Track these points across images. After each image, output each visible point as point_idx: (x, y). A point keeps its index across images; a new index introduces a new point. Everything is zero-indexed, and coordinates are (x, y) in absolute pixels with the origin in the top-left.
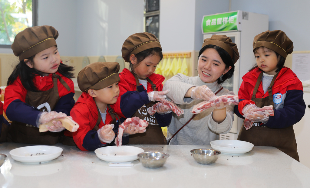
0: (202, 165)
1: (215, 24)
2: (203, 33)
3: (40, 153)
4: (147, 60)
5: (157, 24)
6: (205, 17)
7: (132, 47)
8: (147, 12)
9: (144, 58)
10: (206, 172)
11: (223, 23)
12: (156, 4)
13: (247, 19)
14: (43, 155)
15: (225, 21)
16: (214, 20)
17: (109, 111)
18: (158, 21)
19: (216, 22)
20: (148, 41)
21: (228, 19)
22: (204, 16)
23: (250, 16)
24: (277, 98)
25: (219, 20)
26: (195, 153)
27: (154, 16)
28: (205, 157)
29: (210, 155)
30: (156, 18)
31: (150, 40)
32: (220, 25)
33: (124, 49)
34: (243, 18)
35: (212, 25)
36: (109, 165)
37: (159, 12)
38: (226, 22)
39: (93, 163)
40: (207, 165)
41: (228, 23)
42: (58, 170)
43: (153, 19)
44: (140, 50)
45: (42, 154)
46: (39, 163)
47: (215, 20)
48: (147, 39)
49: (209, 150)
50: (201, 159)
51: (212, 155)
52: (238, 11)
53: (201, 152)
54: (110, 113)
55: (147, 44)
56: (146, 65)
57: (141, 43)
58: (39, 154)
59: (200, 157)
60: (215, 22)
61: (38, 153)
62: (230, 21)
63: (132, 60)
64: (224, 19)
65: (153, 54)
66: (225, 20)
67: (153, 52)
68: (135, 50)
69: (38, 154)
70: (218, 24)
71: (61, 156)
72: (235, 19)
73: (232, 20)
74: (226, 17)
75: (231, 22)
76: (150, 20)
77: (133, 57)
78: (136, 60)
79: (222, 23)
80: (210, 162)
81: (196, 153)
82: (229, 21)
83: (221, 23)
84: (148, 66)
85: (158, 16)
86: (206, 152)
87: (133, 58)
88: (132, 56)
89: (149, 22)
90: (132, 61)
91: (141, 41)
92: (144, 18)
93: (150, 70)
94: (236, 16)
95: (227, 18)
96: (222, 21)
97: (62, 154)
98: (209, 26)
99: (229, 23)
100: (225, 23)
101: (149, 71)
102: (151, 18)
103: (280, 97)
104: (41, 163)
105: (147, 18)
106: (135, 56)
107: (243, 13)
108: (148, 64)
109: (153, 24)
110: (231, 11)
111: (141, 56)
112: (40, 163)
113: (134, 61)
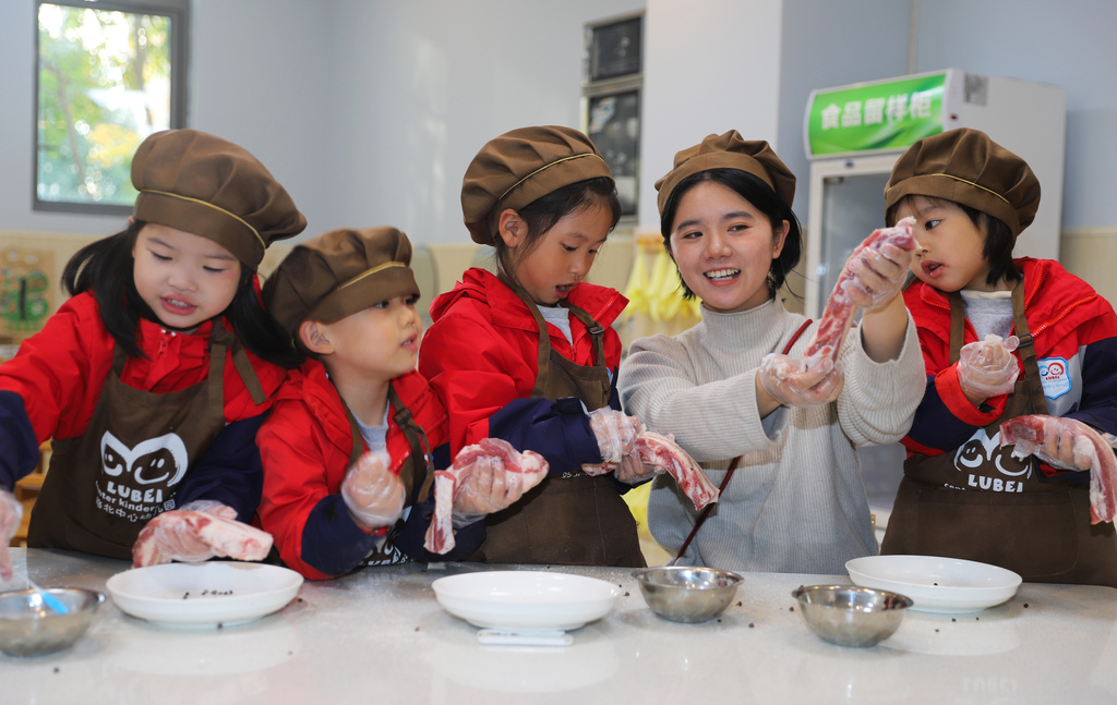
0: (839, 649)
1: (857, 122)
2: (809, 156)
3: (219, 591)
4: (566, 227)
5: (632, 124)
6: (817, 97)
7: (505, 180)
8: (593, 80)
9: (555, 221)
10: (851, 673)
11: (890, 118)
12: (628, 48)
13: (983, 103)
14: (228, 598)
15: (895, 110)
16: (852, 108)
17: (399, 418)
18: (636, 112)
19: (863, 113)
20: (565, 154)
21: (908, 103)
22: (814, 93)
23: (993, 89)
24: (1050, 375)
25: (874, 107)
26: (809, 601)
27: (619, 96)
28: (850, 617)
29: (867, 610)
30: (630, 101)
31: (573, 153)
32: (875, 126)
33: (470, 191)
34: (968, 99)
35: (846, 124)
36: (482, 640)
37: (641, 80)
38: (900, 114)
39: (417, 630)
40: (859, 650)
41: (908, 117)
42: (290, 653)
43: (617, 107)
44: (537, 189)
45: (226, 593)
46: (215, 626)
47: (857, 105)
48: (560, 150)
49: (866, 590)
50: (835, 623)
51: (876, 608)
52: (949, 73)
53: (832, 597)
54: (403, 427)
55: (561, 167)
56: (564, 245)
57: (538, 163)
58: (214, 593)
59: (830, 615)
60: (858, 116)
61: (210, 590)
62: (916, 111)
63: (505, 233)
64: (891, 101)
65: (589, 203)
66: (895, 105)
67: (588, 194)
68: (516, 192)
69: (209, 595)
70: (868, 121)
71: (297, 603)
72: (935, 102)
73: (924, 105)
74: (902, 94)
75: (921, 115)
76: (606, 109)
77: (508, 220)
78: (522, 230)
79: (885, 117)
80: (870, 635)
81: (812, 599)
82: (912, 107)
83: (879, 119)
84: (570, 249)
85: (636, 93)
86: (852, 600)
87: (510, 225)
88: (507, 215)
89: (602, 116)
90: (507, 238)
91: (537, 155)
92: (584, 103)
93: (578, 265)
94: (938, 91)
95: (902, 99)
96: (885, 108)
97: (301, 597)
98: (831, 129)
99: (913, 116)
100: (894, 118)
101: (574, 270)
102: (609, 103)
103: (1060, 370)
104: (224, 625)
105: (594, 102)
106: (516, 214)
107: (967, 80)
108: (569, 244)
109: (616, 126)
110: (916, 72)
111: (542, 213)
112: (220, 626)
113: (514, 234)
